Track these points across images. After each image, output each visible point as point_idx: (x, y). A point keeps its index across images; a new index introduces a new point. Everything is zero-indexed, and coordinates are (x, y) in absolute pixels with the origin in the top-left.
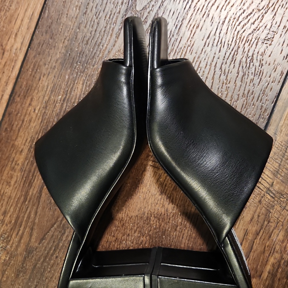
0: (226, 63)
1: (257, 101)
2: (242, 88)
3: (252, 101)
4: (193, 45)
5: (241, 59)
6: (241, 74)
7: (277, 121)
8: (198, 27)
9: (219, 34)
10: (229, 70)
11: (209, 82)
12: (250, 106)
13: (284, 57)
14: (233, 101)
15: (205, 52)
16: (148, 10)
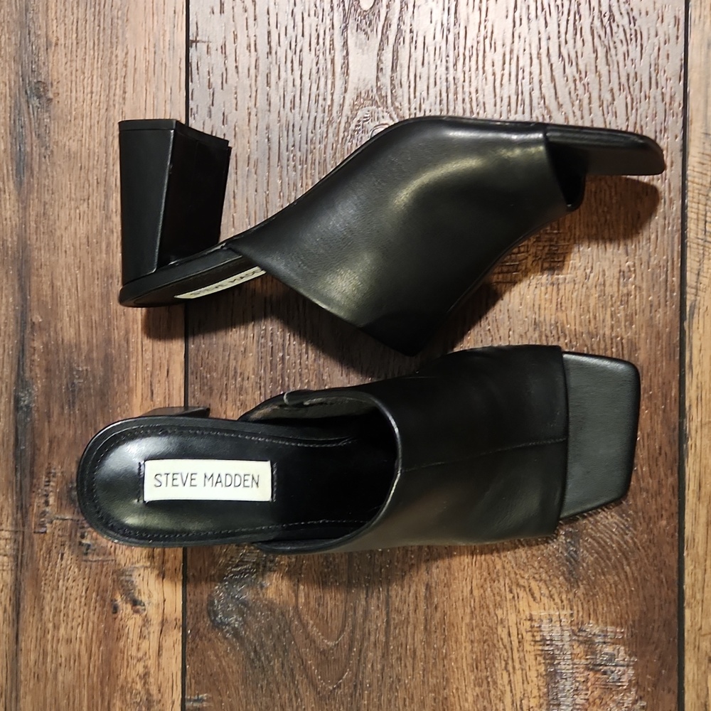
0: (566, 42)
1: (650, 88)
3: (641, 92)
4: (492, 33)
5: (592, 23)
6: (601, 51)
7: (702, 108)
10: (576, 52)
14: (605, 105)
15: (520, 37)
16: (385, 2)
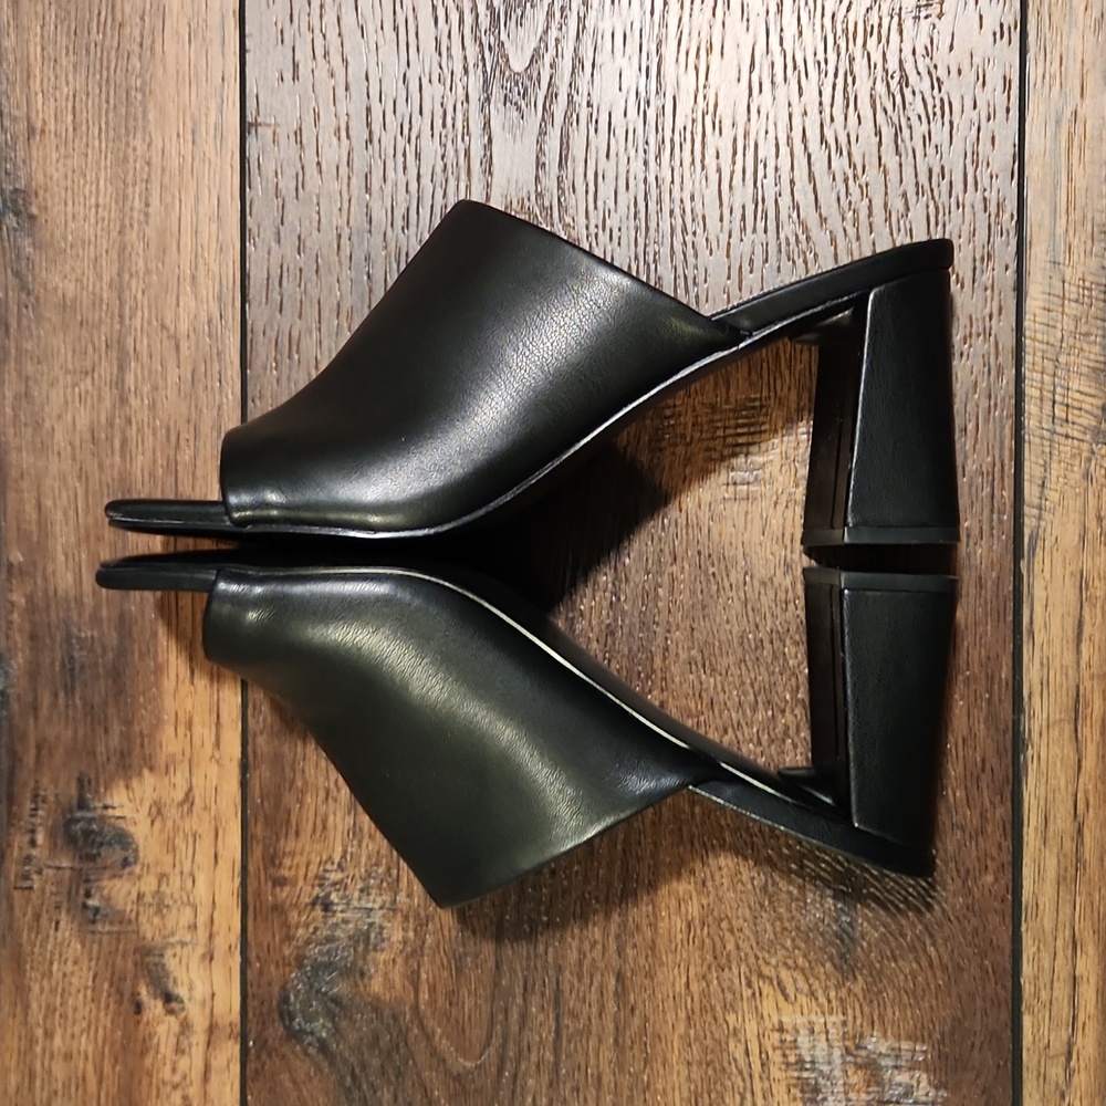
0: (832, 120)
1: (965, 191)
2: (908, 172)
3: (950, 197)
4: (716, 105)
5: (872, 89)
6: (887, 133)
7: (1047, 223)
8: (710, 50)
9: (781, 44)
10: (848, 135)
11: (805, 194)
12: (950, 212)
13: (995, 34)
14: (894, 218)
15: (759, 112)
16: (548, 59)
